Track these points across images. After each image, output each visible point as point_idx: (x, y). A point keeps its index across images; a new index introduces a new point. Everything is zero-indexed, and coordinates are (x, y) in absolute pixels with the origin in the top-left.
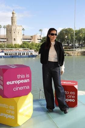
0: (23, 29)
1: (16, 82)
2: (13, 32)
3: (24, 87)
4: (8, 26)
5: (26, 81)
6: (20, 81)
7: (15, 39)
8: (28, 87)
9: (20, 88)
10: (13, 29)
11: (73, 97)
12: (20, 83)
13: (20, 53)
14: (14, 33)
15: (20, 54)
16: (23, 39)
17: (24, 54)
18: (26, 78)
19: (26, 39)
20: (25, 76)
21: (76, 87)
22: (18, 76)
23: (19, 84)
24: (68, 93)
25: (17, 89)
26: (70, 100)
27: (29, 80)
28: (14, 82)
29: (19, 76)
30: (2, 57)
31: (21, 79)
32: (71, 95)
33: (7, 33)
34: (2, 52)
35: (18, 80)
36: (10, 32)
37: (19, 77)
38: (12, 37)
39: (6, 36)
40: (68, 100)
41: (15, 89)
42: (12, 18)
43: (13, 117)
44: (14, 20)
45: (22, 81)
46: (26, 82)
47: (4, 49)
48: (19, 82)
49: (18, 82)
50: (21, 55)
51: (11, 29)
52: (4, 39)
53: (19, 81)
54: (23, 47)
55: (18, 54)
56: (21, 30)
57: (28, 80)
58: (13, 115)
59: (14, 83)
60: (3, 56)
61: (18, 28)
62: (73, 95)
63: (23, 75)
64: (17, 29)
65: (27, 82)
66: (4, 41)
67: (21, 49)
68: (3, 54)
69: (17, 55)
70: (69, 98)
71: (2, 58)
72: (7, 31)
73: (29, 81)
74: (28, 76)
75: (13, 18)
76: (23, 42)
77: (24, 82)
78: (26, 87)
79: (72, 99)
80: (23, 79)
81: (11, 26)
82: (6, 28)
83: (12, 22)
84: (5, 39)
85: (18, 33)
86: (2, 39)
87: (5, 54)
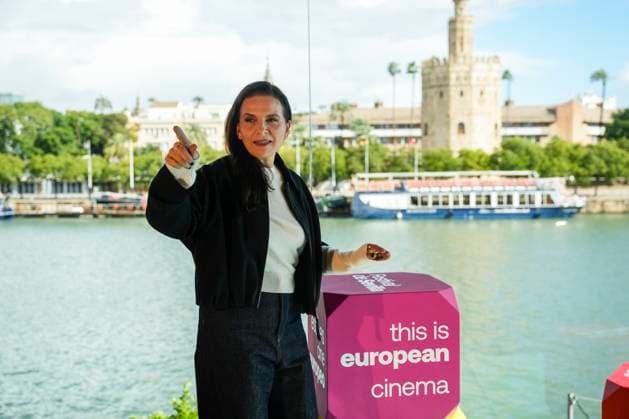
0: (506, 75)
2: (454, 92)
4: (431, 64)
7: (462, 127)
10: (453, 76)
13: (488, 197)
14: (462, 94)
15: (488, 202)
16: (506, 125)
17: (510, 201)
19: (522, 125)
30: (400, 215)
33: (425, 96)
34: (401, 189)
36: (441, 94)
38: (448, 116)
39: (418, 113)
42: (452, 22)
44: (459, 34)
47: (411, 178)
50: (494, 203)
51: (446, 78)
52: (409, 126)
54: (503, 168)
55: (478, 203)
56: (495, 80)
60: (403, 211)
61: (480, 71)
64: (474, 75)
66: (407, 139)
67: (495, 175)
68: (402, 202)
69: (473, 204)
71: (395, 218)
72: (424, 88)
75: (458, 25)
76: (504, 137)
81: (446, 64)
83: (452, 45)
84: (417, 126)
85: (482, 93)
86: (401, 126)
87: (414, 201)
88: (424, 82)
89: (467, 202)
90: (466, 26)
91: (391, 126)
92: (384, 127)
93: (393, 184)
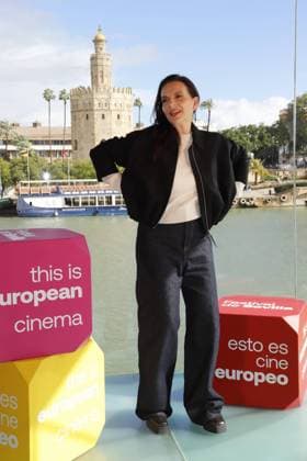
0: (137, 103)
1: (27, 297)
2: (97, 115)
3: (59, 320)
4: (79, 92)
5: (67, 293)
6: (42, 292)
8: (77, 320)
9: (43, 324)
10: (96, 102)
11: (279, 364)
12: (43, 299)
14: (103, 117)
18: (68, 283)
20: (65, 274)
21: (293, 321)
22: (33, 272)
23: (36, 304)
24: (258, 347)
25: (30, 325)
26: (270, 378)
27: (79, 289)
28: (19, 298)
29: (36, 273)
30: (57, 213)
31: (45, 286)
32: (272, 356)
33: (74, 118)
34: (56, 193)
35: (33, 287)
36: (87, 117)
37: (36, 278)
38: (93, 134)
39: (69, 132)
40: (260, 377)
41: (20, 326)
42: (94, 59)
43: (13, 441)
44: (100, 69)
45: (51, 295)
46: (68, 296)
47: (64, 184)
48: (40, 296)
49: (35, 298)
51: (91, 104)
52: (62, 142)
53: (36, 293)
56: (128, 106)
57: (77, 292)
58: (14, 433)
59: (15, 302)
60: (60, 210)
61: (117, 98)
62: (279, 357)
63: (53, 269)
64: (113, 102)
65: (73, 296)
66: (61, 153)
68: (58, 202)
69: (114, 204)
70: (266, 371)
71: (54, 216)
72: (73, 112)
73: (80, 295)
74: (75, 272)
75: (99, 61)
77: (62, 297)
78: (66, 320)
79: (277, 372)
80: (57, 285)
81: (91, 92)
82: (68, 102)
83: (94, 78)
84: (68, 142)
85: (118, 117)
86: (56, 142)
87: (68, 202)
88: (73, 106)
89: (109, 202)
90: (105, 62)
91: (47, 143)
92: (42, 143)
93: (50, 188)
